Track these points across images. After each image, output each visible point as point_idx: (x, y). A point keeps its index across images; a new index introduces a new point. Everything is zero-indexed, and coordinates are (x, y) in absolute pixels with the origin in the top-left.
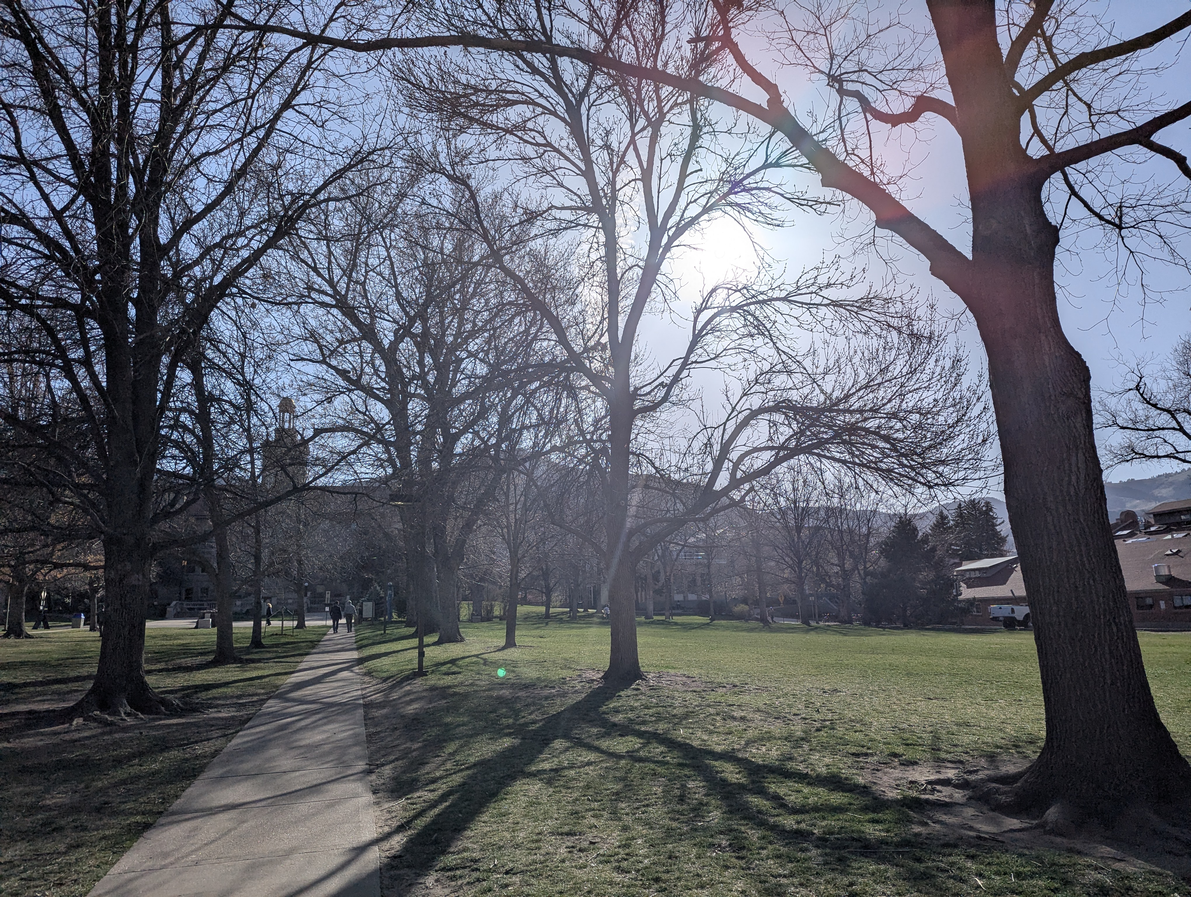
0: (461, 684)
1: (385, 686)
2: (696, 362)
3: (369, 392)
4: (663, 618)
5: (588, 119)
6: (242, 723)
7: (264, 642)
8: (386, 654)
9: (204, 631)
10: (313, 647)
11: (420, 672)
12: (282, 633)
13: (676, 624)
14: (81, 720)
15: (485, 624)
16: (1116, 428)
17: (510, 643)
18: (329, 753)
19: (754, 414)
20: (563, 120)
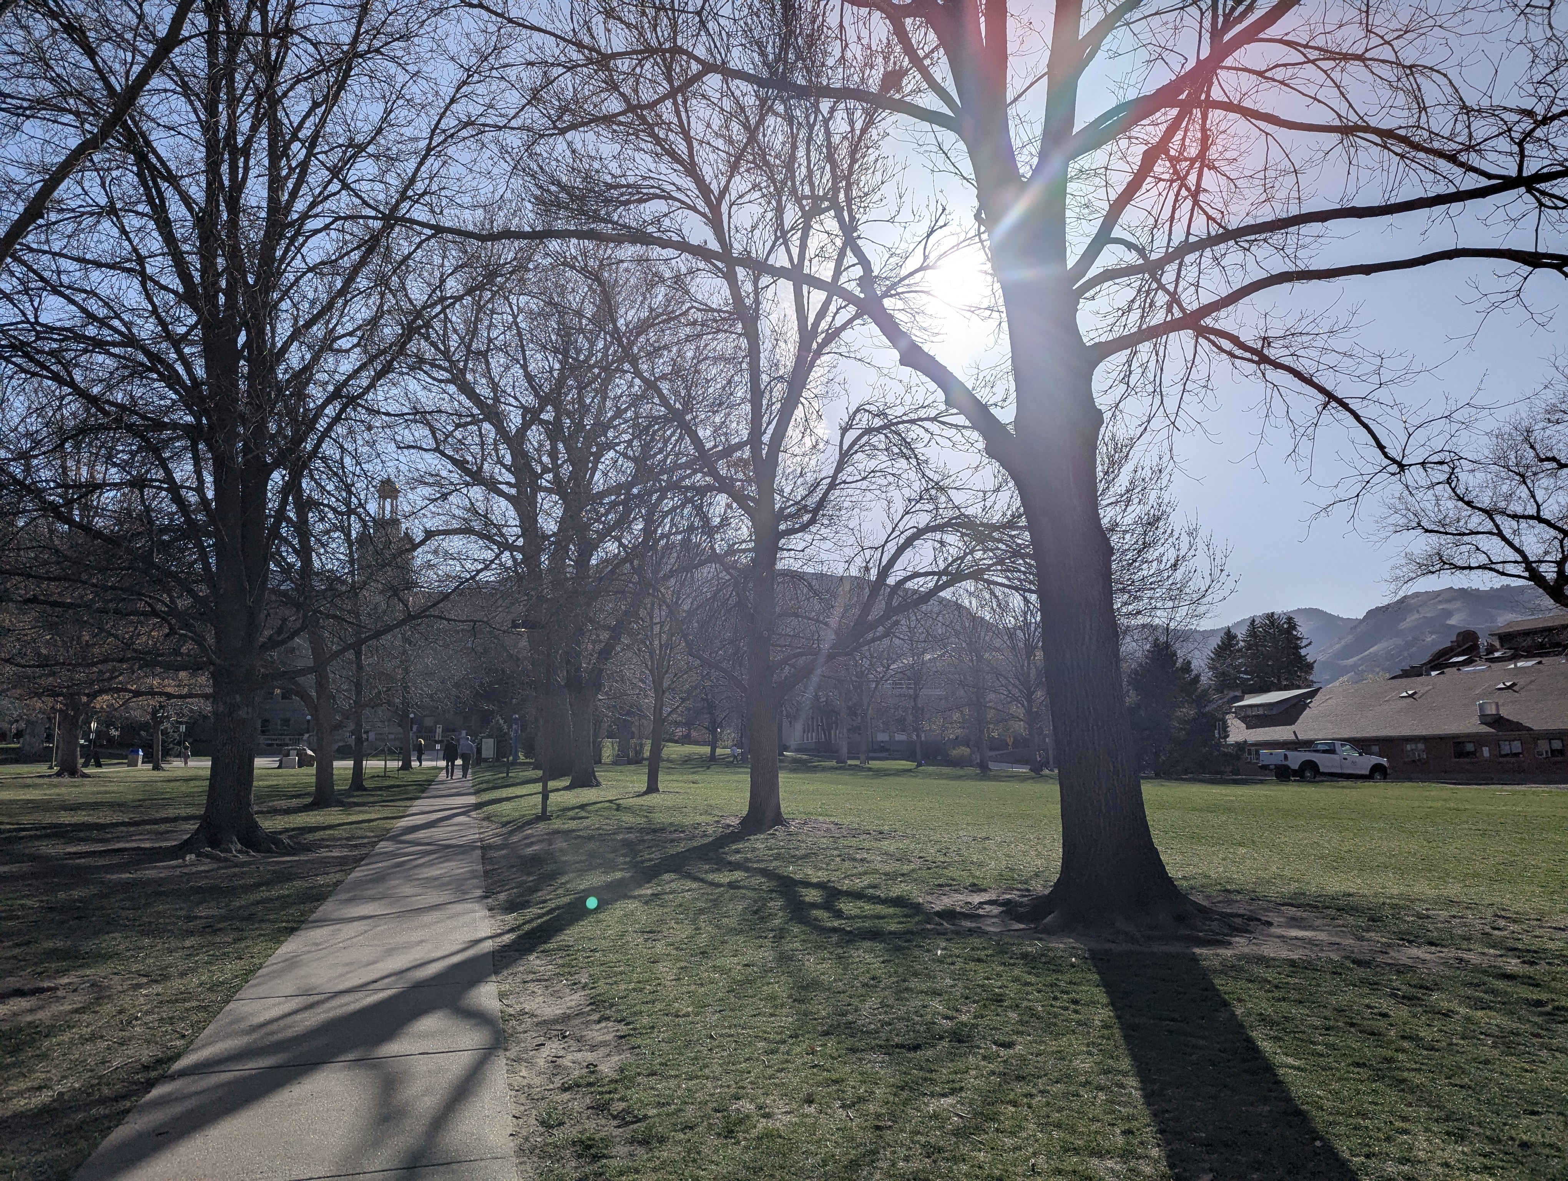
0: (587, 828)
1: (505, 830)
2: (845, 482)
3: (492, 486)
4: (857, 762)
5: (730, 217)
6: (358, 861)
7: (367, 784)
8: (508, 799)
9: (292, 771)
10: (423, 791)
11: (544, 817)
12: (385, 774)
13: (870, 769)
14: (193, 856)
15: (633, 767)
16: (1420, 531)
17: (652, 788)
18: (448, 884)
19: (920, 533)
20: (703, 215)
